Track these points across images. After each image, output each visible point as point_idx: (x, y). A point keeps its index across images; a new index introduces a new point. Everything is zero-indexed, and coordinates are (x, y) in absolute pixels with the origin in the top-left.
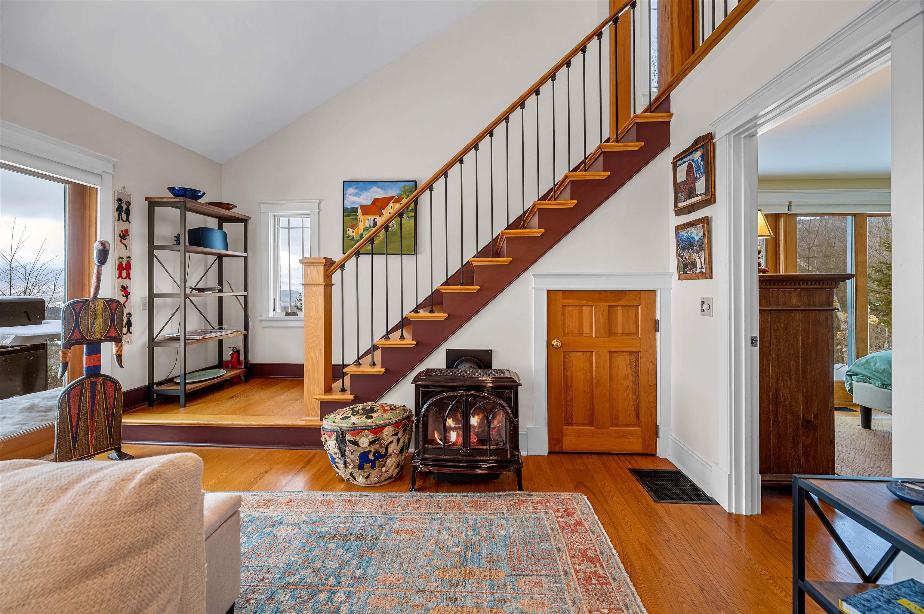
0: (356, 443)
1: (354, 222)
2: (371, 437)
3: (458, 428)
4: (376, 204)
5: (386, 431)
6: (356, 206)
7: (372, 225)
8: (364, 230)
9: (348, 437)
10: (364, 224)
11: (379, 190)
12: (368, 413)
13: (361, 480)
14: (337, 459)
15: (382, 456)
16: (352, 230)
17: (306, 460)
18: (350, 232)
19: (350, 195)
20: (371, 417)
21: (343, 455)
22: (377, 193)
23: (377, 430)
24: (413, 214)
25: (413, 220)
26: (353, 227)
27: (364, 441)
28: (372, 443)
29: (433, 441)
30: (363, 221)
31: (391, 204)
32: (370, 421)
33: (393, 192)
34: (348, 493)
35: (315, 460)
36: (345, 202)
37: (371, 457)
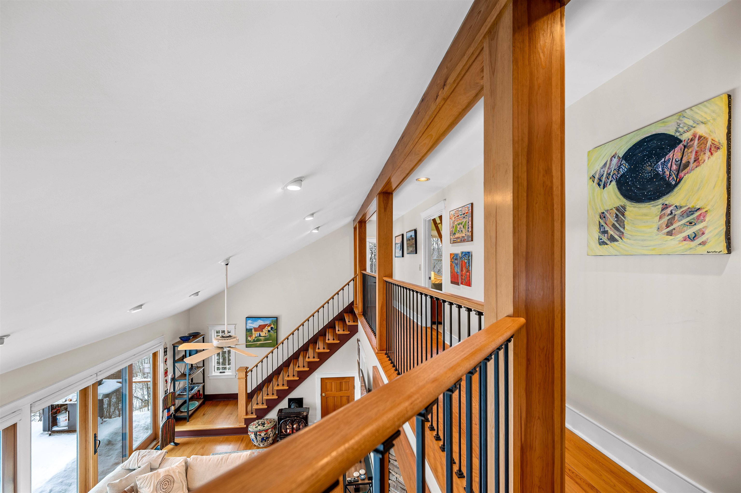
0: (260, 435)
1: (251, 334)
2: (265, 433)
3: (290, 428)
4: (260, 327)
5: (269, 431)
6: (252, 328)
7: (258, 336)
8: (255, 338)
9: (258, 433)
10: (255, 335)
11: (261, 321)
12: (263, 424)
13: (262, 445)
14: (255, 439)
15: (268, 438)
16: (250, 338)
17: (241, 439)
18: (249, 339)
19: (249, 323)
20: (264, 426)
21: (256, 439)
22: (261, 322)
23: (266, 431)
24: (276, 331)
25: (276, 334)
26: (250, 336)
27: (263, 434)
28: (265, 435)
29: (283, 432)
30: (255, 334)
31: (267, 327)
32: (264, 428)
33: (268, 322)
34: (258, 450)
35: (244, 439)
36: (247, 326)
37: (265, 439)
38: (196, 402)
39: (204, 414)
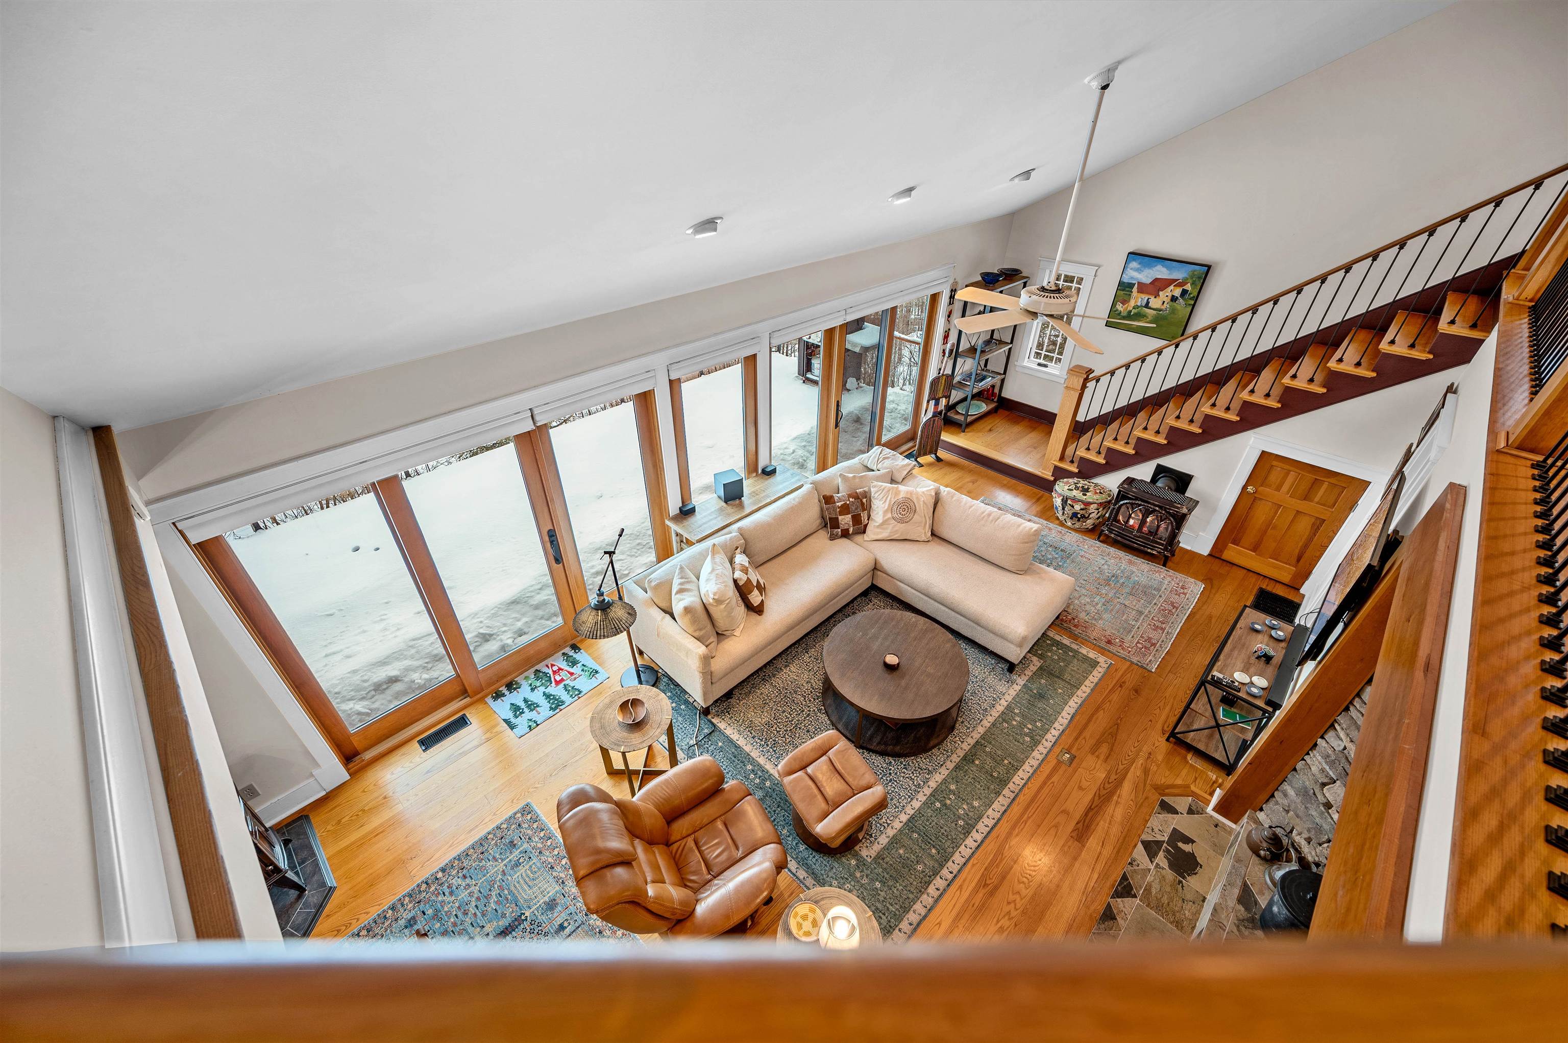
0: (1073, 507)
1: (1126, 298)
2: (1082, 506)
3: (1138, 520)
4: (1156, 283)
5: (1092, 506)
6: (1134, 282)
7: (1144, 305)
8: (1134, 308)
9: (1069, 502)
10: (1136, 302)
11: (1164, 270)
12: (1085, 491)
13: (1069, 524)
14: (1060, 509)
15: (1085, 518)
16: (1121, 305)
17: (1037, 497)
18: (1119, 307)
19: (1131, 269)
20: (1086, 495)
21: (1063, 509)
22: (1161, 272)
23: (1087, 504)
24: (1192, 302)
25: (1189, 309)
26: (1124, 302)
27: (1077, 507)
28: (1081, 509)
29: (1118, 521)
30: (1136, 298)
31: (1172, 287)
32: (1085, 497)
33: (1179, 274)
34: (1060, 527)
35: (1043, 499)
36: (1124, 275)
37: (1079, 516)
38: (984, 405)
39: (990, 430)
